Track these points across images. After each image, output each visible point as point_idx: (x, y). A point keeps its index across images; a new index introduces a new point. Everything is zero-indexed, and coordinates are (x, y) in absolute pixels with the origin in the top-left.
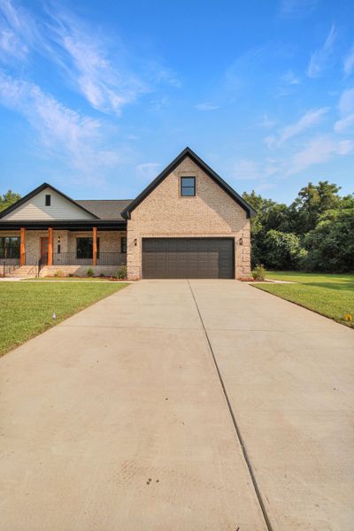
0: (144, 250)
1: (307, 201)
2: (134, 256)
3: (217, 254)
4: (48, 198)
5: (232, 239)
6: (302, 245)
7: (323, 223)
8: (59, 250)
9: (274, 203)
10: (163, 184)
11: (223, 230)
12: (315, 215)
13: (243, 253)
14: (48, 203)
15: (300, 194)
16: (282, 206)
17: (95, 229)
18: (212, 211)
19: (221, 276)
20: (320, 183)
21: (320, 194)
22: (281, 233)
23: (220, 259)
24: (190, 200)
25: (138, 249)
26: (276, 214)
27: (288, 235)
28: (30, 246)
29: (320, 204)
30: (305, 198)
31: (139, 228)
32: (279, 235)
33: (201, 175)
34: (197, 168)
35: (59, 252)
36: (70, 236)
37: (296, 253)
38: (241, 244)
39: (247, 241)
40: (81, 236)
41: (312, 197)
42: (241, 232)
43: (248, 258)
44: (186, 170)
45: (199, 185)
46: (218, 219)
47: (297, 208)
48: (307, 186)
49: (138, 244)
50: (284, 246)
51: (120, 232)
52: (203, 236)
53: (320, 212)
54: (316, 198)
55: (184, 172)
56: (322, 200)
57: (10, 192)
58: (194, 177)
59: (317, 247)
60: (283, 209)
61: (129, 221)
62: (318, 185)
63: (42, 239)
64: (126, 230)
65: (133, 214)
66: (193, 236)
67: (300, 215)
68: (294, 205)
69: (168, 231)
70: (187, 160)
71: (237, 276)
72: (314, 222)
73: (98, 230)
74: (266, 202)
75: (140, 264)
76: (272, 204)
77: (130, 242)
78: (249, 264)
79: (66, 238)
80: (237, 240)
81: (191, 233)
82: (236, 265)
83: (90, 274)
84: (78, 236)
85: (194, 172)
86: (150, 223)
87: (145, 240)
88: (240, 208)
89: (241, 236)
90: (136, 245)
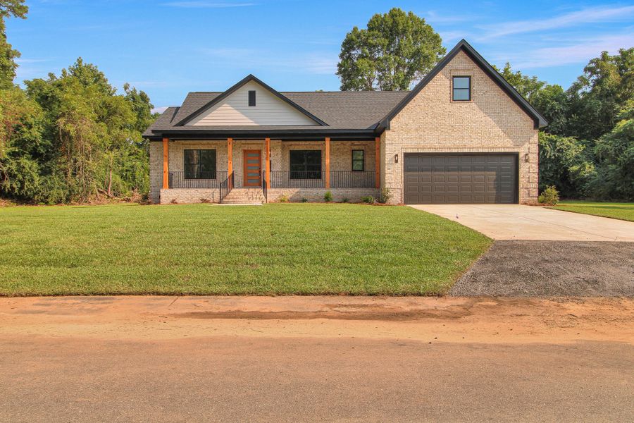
0: (406, 168)
1: (598, 82)
2: (395, 175)
3: (495, 173)
4: (252, 95)
5: (516, 155)
6: (589, 158)
7: (624, 122)
8: (271, 167)
9: (542, 84)
10: (430, 85)
11: (503, 144)
12: (612, 107)
13: (529, 173)
14: (252, 102)
15: (586, 69)
16: (556, 89)
17: (328, 140)
18: (490, 121)
19: (499, 200)
20: (621, 51)
21: (621, 68)
22: (553, 137)
23: (499, 179)
24: (465, 105)
25: (399, 167)
26: (545, 103)
27: (566, 140)
28: (230, 161)
29: (619, 87)
30: (595, 77)
32: (551, 140)
33: (478, 74)
34: (472, 65)
35: (271, 171)
36: (283, 148)
37: (580, 170)
38: (527, 161)
39: (534, 158)
40: (297, 148)
41: (607, 75)
42: (527, 145)
43: (535, 177)
44: (460, 67)
45: (475, 87)
46: (497, 130)
47: (580, 92)
48: (600, 57)
49: (399, 161)
50: (558, 159)
51: (349, 143)
52: (480, 151)
53: (618, 101)
54: (614, 78)
55: (457, 70)
56: (624, 81)
57: (80, 61)
58: (470, 77)
59: (614, 162)
60: (557, 94)
61: (387, 132)
62: (618, 54)
63: (245, 152)
65: (394, 124)
66: (467, 151)
67: (587, 106)
68: (576, 87)
69: (437, 145)
70: (461, 53)
71: (521, 199)
72: (608, 120)
73: (331, 140)
74: (527, 82)
75: (401, 186)
76: (537, 86)
77: (388, 158)
78: (536, 185)
79: (279, 150)
80: (521, 156)
81: (465, 147)
82: (521, 186)
83: (327, 199)
84: (292, 148)
85: (469, 70)
86: (414, 134)
87: (407, 155)
88: (526, 117)
89: (527, 151)
90: (396, 161)
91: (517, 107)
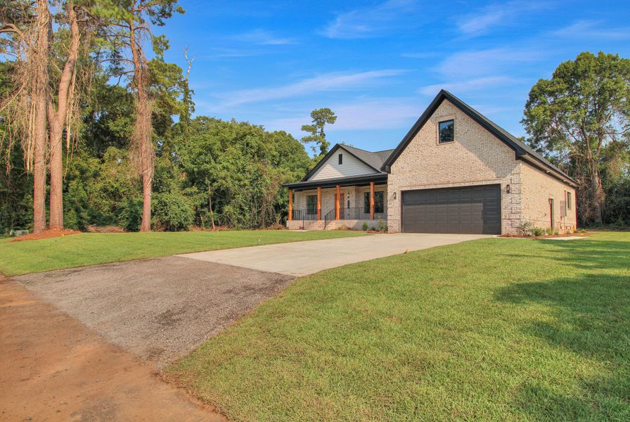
0: (403, 202)
2: (394, 208)
3: (482, 204)
5: (498, 187)
8: (349, 205)
10: (421, 133)
11: (486, 177)
13: (512, 204)
14: (340, 162)
17: (372, 183)
18: (472, 156)
19: (485, 231)
23: (486, 211)
24: (448, 146)
25: (398, 202)
31: (398, 182)
33: (459, 116)
34: (455, 109)
35: (349, 208)
38: (508, 192)
39: (517, 189)
40: (368, 191)
42: (509, 177)
43: (518, 208)
44: (444, 114)
45: (458, 128)
46: (479, 164)
49: (397, 198)
51: (381, 186)
52: (463, 185)
55: (441, 116)
58: (452, 121)
61: (389, 175)
64: (386, 183)
65: (393, 168)
66: (451, 186)
69: (425, 182)
70: (445, 102)
71: (503, 231)
75: (399, 217)
77: (390, 195)
78: (519, 216)
79: (354, 193)
80: (503, 187)
81: (448, 182)
82: (503, 217)
83: (365, 229)
84: (366, 191)
85: (451, 115)
86: (409, 174)
87: (403, 193)
88: (507, 148)
89: (509, 183)
90: (395, 198)
91: (498, 141)
